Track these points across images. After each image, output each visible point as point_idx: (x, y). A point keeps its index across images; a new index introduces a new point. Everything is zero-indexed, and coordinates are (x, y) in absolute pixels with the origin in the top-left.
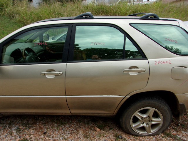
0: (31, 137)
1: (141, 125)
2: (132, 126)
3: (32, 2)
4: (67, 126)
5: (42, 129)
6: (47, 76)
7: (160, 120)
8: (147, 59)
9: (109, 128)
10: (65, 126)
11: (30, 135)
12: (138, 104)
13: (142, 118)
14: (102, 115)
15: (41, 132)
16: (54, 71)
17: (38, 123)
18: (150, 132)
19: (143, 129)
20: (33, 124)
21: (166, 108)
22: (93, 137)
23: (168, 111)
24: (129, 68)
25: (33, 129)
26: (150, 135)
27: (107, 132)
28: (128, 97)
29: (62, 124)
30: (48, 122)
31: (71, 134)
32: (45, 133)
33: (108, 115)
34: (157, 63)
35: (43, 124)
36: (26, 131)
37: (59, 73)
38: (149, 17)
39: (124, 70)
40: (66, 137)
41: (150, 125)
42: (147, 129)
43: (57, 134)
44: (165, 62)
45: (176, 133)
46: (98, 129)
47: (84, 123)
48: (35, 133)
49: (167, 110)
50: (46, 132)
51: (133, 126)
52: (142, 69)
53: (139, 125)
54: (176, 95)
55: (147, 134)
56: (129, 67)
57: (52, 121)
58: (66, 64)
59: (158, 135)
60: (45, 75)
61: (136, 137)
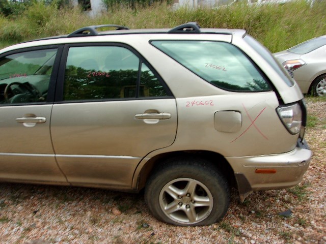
0: (14, 215)
1: (178, 208)
2: (164, 208)
3: (91, 10)
4: (74, 204)
5: (35, 205)
6: (25, 124)
7: (208, 200)
8: (175, 98)
9: (136, 211)
10: (69, 204)
11: (15, 212)
12: (168, 172)
13: (178, 196)
14: (115, 187)
15: (32, 210)
16: (34, 116)
17: (32, 198)
18: (194, 220)
19: (181, 213)
20: (25, 198)
21: (215, 180)
22: (105, 223)
23: (218, 186)
24: (145, 113)
25: (22, 206)
26: (194, 226)
27: (130, 216)
28: (147, 159)
29: (66, 200)
30: (47, 197)
31: (74, 215)
32: (35, 212)
33: (126, 188)
34: (190, 105)
35: (39, 199)
36: (12, 207)
37: (41, 120)
38: (185, 29)
39: (137, 115)
40: (63, 219)
41: (192, 208)
42: (188, 214)
43: (53, 215)
44: (203, 102)
45: (240, 225)
46: (116, 211)
47: (102, 201)
48: (23, 210)
49: (216, 183)
50: (38, 211)
51: (166, 208)
52: (164, 114)
53: (175, 206)
54: (227, 158)
55: (190, 223)
56: (144, 111)
57: (55, 195)
58: (52, 105)
59: (208, 225)
60: (22, 122)
61: (171, 227)
